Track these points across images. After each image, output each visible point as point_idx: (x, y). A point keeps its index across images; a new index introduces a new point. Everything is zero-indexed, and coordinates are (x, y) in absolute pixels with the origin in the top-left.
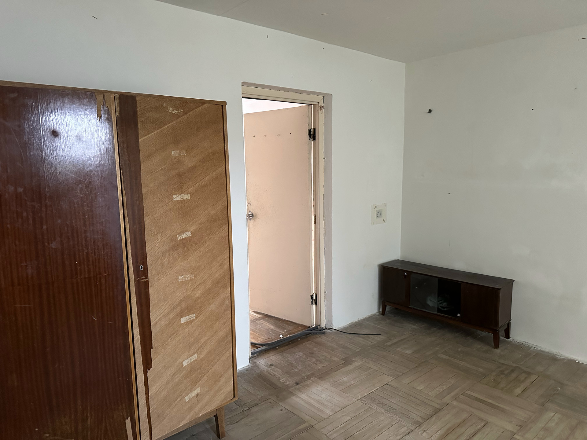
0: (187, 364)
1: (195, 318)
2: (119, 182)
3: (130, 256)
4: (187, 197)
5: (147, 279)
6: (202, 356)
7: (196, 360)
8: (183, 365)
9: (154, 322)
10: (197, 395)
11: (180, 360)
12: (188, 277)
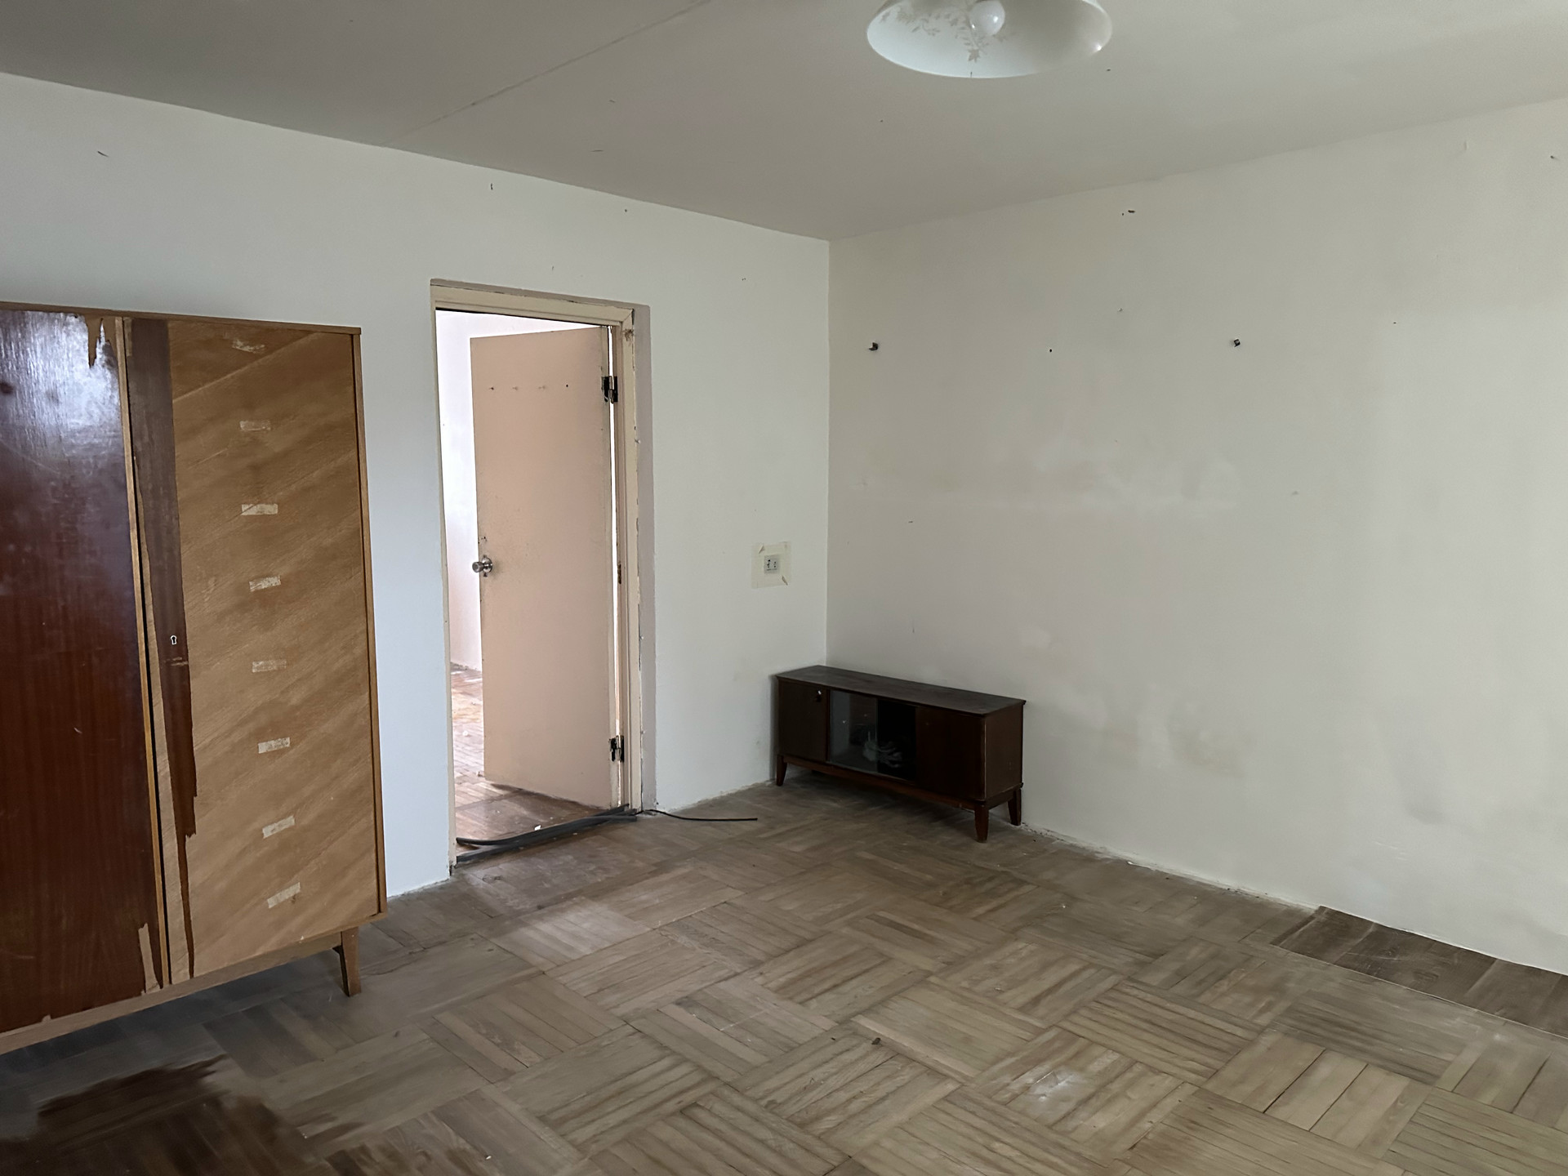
0: (271, 834)
1: (288, 745)
2: (129, 478)
3: (150, 616)
4: (272, 509)
5: (185, 663)
6: (305, 822)
7: (291, 828)
8: (263, 834)
9: (200, 746)
10: (294, 897)
11: (256, 825)
12: (273, 665)
